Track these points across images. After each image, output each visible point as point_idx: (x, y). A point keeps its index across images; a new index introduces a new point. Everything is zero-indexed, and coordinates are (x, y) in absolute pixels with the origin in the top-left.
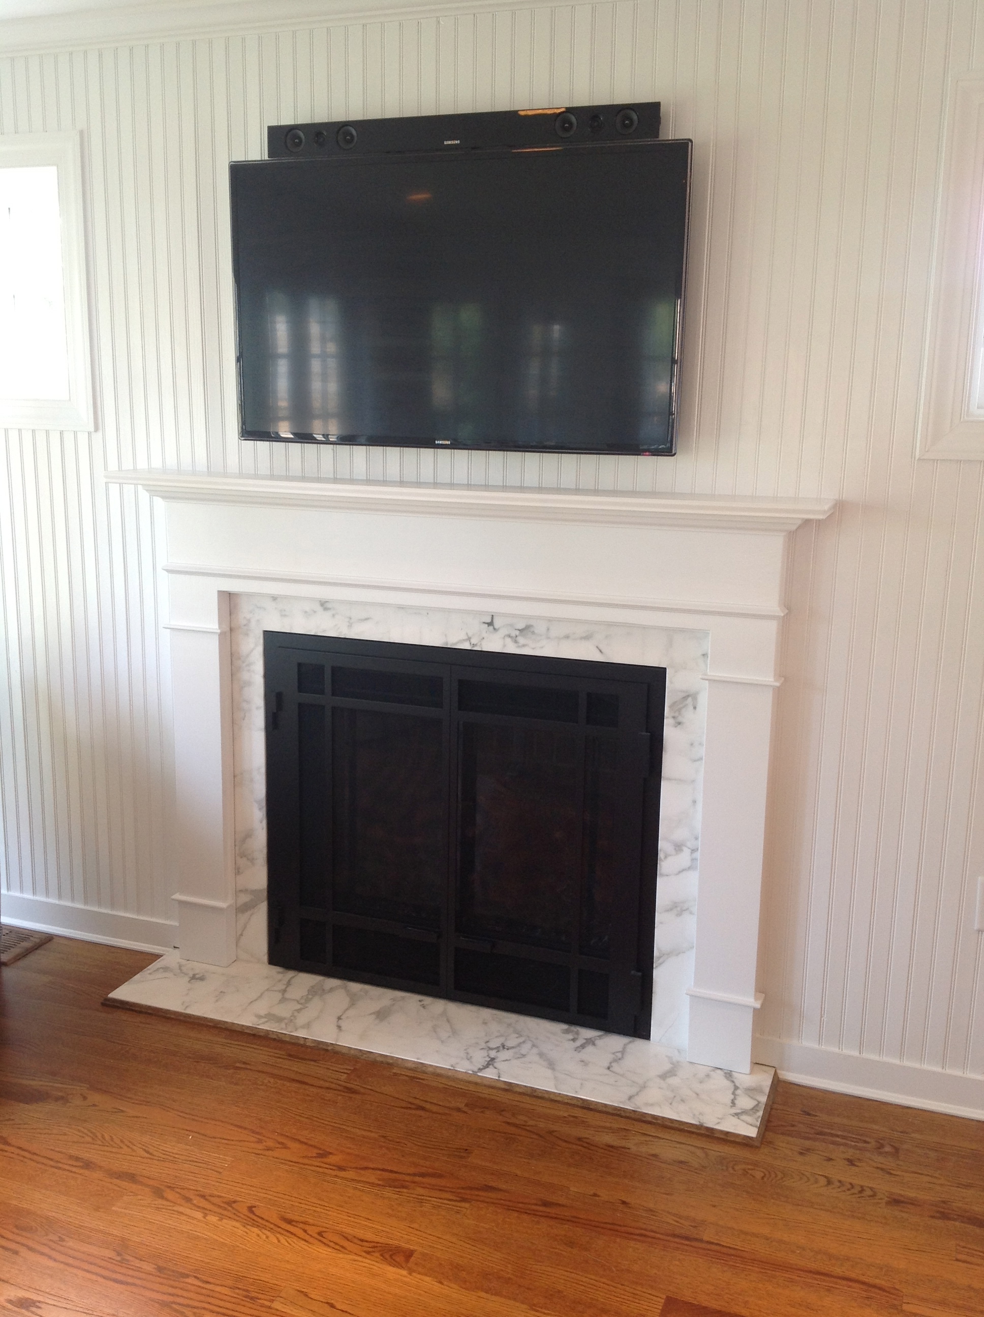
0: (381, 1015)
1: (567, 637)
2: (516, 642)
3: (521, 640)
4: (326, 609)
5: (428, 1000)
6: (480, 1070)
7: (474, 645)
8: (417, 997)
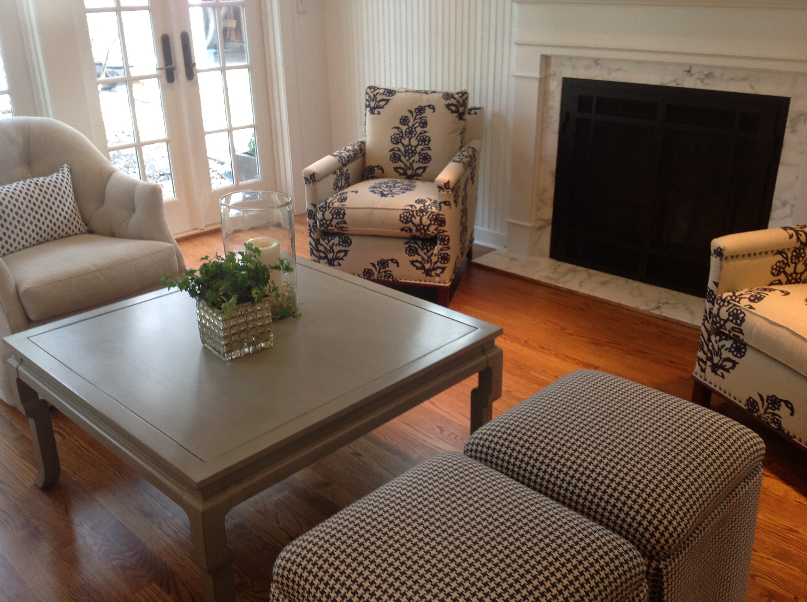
0: (604, 284)
1: (732, 79)
2: (703, 82)
3: (706, 81)
4: (597, 64)
5: (630, 281)
6: (651, 310)
7: (678, 84)
8: (625, 279)
